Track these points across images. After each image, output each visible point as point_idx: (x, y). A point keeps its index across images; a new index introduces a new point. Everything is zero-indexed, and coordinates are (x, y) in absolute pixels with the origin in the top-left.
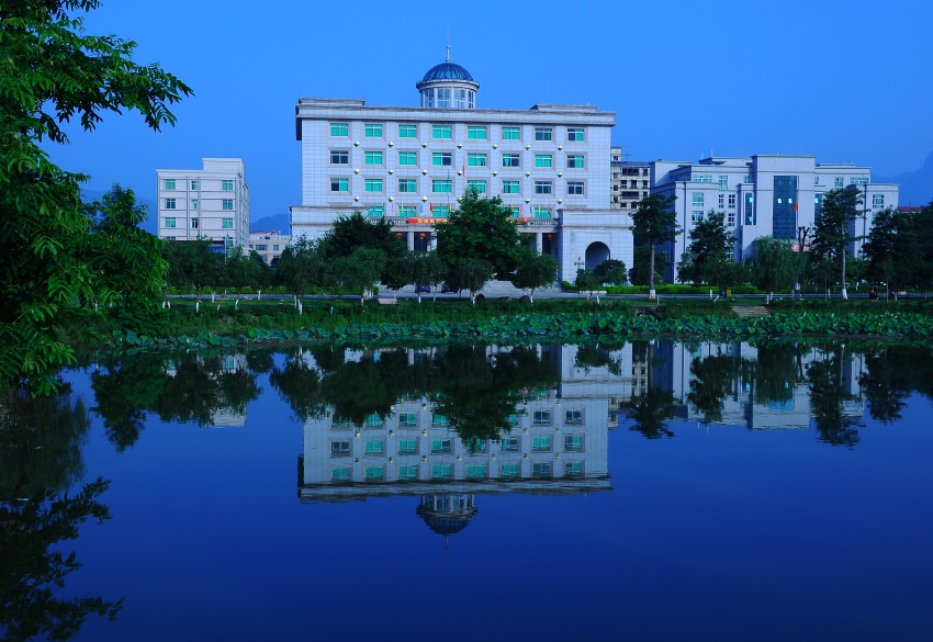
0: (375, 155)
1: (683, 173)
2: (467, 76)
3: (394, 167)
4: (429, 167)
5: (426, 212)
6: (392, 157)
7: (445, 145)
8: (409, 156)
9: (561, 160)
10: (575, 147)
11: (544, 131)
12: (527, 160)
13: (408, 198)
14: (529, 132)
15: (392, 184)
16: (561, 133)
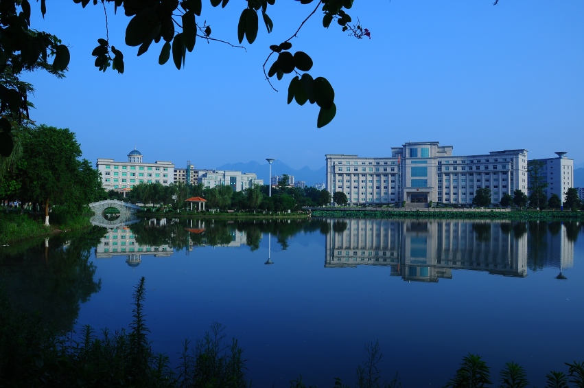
0: (116, 173)
1: (205, 176)
2: (140, 154)
3: (121, 177)
4: (129, 177)
5: (128, 187)
6: (120, 174)
7: (134, 171)
8: (124, 174)
9: (162, 175)
10: (165, 172)
11: (157, 169)
12: (153, 175)
13: (124, 183)
14: (154, 168)
15: (120, 180)
16: (162, 169)
